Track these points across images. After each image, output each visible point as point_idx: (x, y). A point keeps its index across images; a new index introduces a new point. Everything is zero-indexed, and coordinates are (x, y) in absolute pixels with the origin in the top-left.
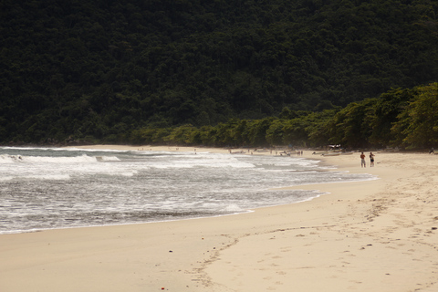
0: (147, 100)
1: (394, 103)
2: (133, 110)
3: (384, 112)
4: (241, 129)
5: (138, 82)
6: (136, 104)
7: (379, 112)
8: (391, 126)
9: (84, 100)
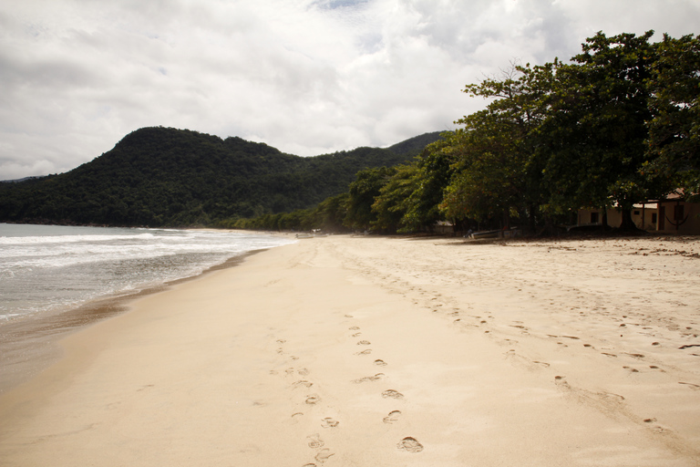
0: (231, 207)
1: (371, 181)
2: (224, 211)
3: (360, 190)
4: (267, 220)
5: (227, 198)
6: (225, 209)
7: (355, 192)
8: (373, 201)
9: (200, 207)
